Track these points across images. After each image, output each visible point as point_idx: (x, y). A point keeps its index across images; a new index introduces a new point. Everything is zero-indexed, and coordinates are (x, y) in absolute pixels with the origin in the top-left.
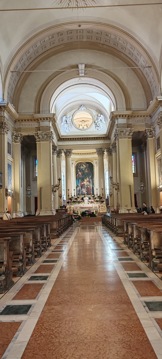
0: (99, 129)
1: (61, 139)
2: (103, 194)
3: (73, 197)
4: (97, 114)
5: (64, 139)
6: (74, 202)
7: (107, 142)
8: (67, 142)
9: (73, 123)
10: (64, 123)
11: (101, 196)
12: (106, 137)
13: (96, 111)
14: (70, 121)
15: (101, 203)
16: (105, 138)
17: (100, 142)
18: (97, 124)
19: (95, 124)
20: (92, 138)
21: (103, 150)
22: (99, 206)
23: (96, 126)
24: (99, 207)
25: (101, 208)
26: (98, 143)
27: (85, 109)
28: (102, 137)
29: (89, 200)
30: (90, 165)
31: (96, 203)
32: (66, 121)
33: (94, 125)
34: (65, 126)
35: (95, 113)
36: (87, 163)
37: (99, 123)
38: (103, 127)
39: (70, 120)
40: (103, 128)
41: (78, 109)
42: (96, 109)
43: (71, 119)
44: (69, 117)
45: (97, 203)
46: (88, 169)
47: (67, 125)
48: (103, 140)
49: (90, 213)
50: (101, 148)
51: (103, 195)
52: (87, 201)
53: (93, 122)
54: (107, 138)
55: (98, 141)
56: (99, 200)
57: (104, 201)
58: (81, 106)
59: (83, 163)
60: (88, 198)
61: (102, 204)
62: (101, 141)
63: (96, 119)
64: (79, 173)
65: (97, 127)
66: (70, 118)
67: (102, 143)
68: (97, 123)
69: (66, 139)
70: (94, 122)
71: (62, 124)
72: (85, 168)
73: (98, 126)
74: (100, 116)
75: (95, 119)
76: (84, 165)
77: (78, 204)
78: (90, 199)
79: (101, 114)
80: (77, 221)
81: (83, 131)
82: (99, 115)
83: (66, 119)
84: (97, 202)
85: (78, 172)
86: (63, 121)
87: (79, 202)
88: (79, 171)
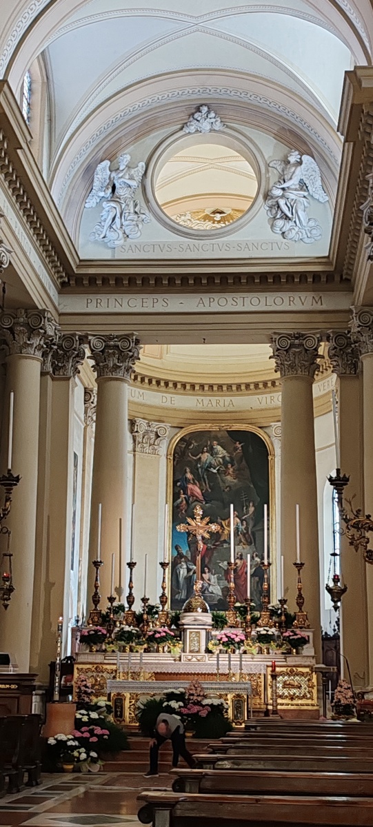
0: (292, 235)
1: (79, 279)
2: (300, 596)
3: (121, 608)
4: (280, 156)
5: (92, 279)
6: (126, 637)
7: (332, 301)
8: (112, 297)
9: (147, 201)
10: (102, 194)
11: (292, 608)
12: (329, 276)
13: (278, 137)
14: (134, 183)
15: (289, 652)
16: (324, 279)
17: (297, 300)
18: (282, 202)
19: (270, 202)
20: (250, 276)
21: (309, 344)
22: (274, 667)
23: (275, 218)
24: (274, 677)
25: (285, 685)
26: (286, 307)
27: (218, 126)
28: (303, 275)
29: (214, 633)
30: (251, 449)
31: (255, 650)
32: (114, 188)
33: (262, 210)
34: (104, 213)
35: (269, 148)
36: (236, 435)
37: (292, 196)
38: (312, 223)
39: (131, 178)
40: (312, 228)
41: (182, 129)
42: (275, 129)
43: (138, 178)
44: (128, 167)
45: (260, 651)
46: (239, 470)
47: (113, 204)
48: (312, 294)
49: (196, 709)
50: (299, 336)
51: (300, 605)
52: (203, 633)
53: (261, 196)
54: (337, 278)
55: (286, 296)
56: (273, 631)
57: (304, 641)
58: (198, 110)
59: (216, 438)
60: (207, 618)
61: (292, 661)
62: (303, 295)
63: (274, 178)
64: (190, 486)
65: (280, 223)
66: (133, 172)
67: (308, 306)
68: (283, 197)
69: (105, 279)
70: (267, 196)
71: (91, 202)
72: (225, 463)
73: (287, 218)
74: (300, 163)
75: (268, 179)
76: (219, 448)
77: (146, 651)
78: (219, 622)
79: (301, 154)
80: (94, 761)
81: (202, 242)
82: (293, 158)
83: (114, 174)
84: (264, 646)
85: (187, 481)
86: (96, 184)
87: (152, 639)
88: (189, 476)
